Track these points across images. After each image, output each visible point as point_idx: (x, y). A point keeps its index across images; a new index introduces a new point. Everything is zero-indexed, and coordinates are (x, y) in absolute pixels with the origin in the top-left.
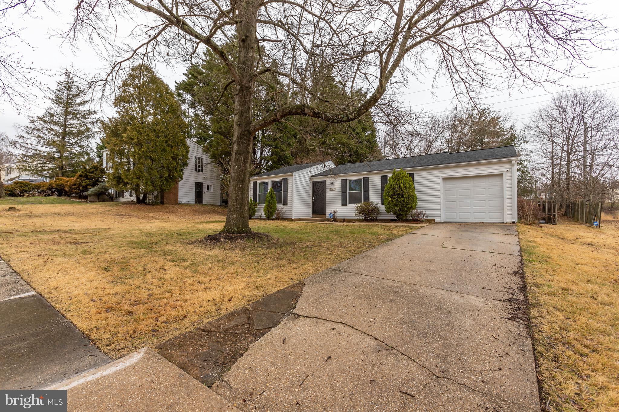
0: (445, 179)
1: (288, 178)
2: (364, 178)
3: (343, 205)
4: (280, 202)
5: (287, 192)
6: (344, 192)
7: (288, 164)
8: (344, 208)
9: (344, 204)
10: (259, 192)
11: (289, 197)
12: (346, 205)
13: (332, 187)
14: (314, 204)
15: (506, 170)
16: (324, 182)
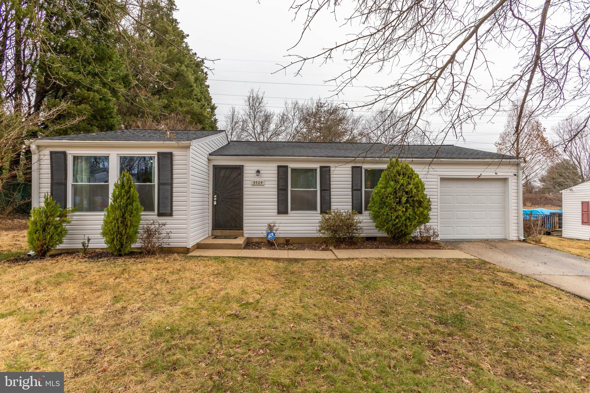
0: (443, 180)
1: (175, 152)
2: (321, 167)
3: (279, 212)
4: (149, 207)
5: (171, 184)
6: (282, 189)
7: (111, 128)
8: (283, 218)
9: (282, 210)
10: (75, 180)
11: (176, 198)
12: (286, 212)
13: (257, 179)
14: (216, 209)
15: (512, 174)
16: (239, 169)
